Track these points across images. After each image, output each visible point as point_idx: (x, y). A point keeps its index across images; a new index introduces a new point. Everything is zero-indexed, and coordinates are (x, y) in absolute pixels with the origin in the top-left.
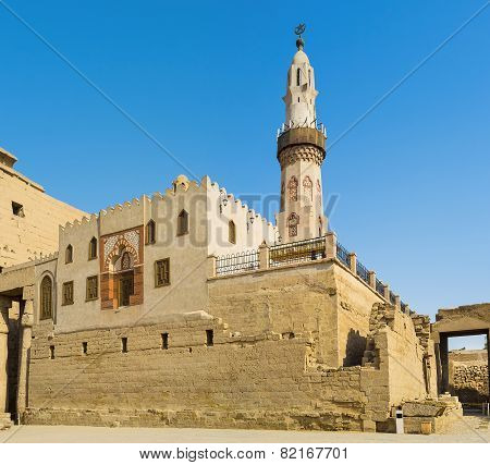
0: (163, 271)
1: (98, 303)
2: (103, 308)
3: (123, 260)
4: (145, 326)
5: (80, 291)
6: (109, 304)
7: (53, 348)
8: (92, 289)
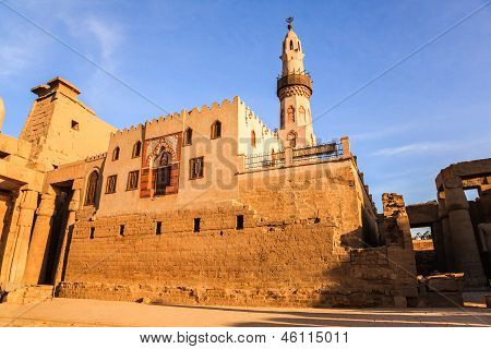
0: (198, 167)
1: (137, 192)
2: (141, 197)
3: (162, 158)
4: (179, 211)
5: (122, 183)
6: (146, 193)
7: (93, 229)
8: (134, 181)
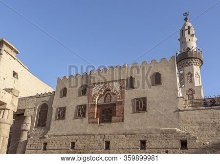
0: (141, 105)
1: (86, 120)
2: (89, 123)
3: (105, 97)
4: (126, 134)
5: (71, 113)
6: (94, 120)
7: (46, 144)
8: (81, 112)
